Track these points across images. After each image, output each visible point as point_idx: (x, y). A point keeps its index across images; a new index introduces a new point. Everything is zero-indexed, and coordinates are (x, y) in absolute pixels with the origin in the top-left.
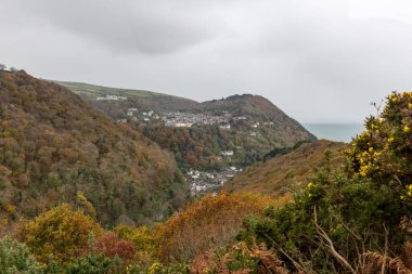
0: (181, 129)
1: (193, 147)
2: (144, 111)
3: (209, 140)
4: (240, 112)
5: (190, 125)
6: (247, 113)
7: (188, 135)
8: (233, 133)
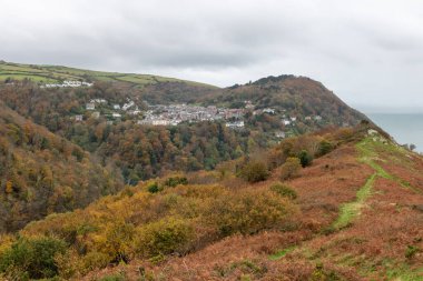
0: (158, 129)
1: (172, 157)
2: (117, 103)
3: (201, 145)
4: (268, 101)
5: (175, 123)
6: (277, 103)
7: (167, 138)
8: (245, 134)
